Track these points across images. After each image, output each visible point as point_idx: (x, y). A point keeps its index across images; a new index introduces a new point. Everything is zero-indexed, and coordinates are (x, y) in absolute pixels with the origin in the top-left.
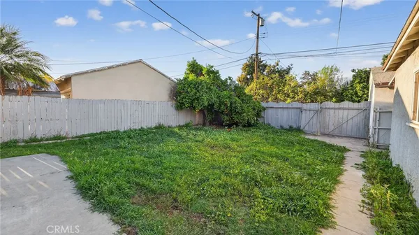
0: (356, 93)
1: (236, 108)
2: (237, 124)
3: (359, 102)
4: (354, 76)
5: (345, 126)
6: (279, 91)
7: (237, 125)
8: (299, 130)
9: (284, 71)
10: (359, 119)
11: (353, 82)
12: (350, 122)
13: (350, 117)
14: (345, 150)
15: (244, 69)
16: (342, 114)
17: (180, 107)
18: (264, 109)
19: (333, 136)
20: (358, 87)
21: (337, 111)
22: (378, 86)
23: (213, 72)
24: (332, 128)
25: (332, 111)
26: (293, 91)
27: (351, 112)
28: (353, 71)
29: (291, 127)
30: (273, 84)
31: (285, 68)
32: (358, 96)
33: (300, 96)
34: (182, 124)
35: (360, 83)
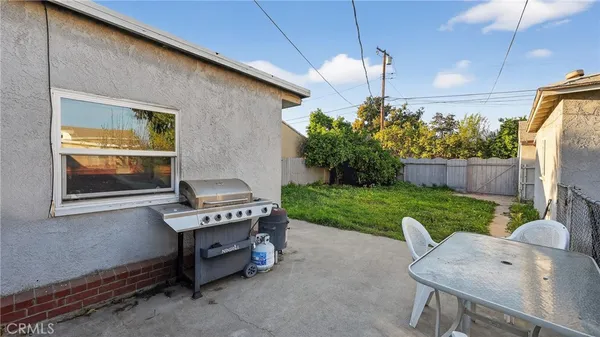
0: (505, 147)
1: (375, 164)
2: (375, 182)
3: (509, 157)
4: (502, 126)
5: (493, 183)
6: (413, 144)
7: (376, 184)
8: (445, 188)
9: (413, 116)
10: (508, 176)
11: (500, 133)
12: (499, 179)
13: (499, 174)
14: (495, 204)
15: (360, 114)
16: (490, 170)
17: (311, 163)
18: (403, 165)
19: (482, 194)
20: (507, 140)
21: (484, 168)
22: (524, 143)
23: (345, 125)
24: (479, 186)
25: (479, 168)
26: (430, 144)
27: (499, 168)
28: (501, 120)
29: (434, 185)
30: (404, 134)
31: (414, 112)
32: (507, 150)
33: (439, 149)
34: (311, 182)
35: (509, 134)
